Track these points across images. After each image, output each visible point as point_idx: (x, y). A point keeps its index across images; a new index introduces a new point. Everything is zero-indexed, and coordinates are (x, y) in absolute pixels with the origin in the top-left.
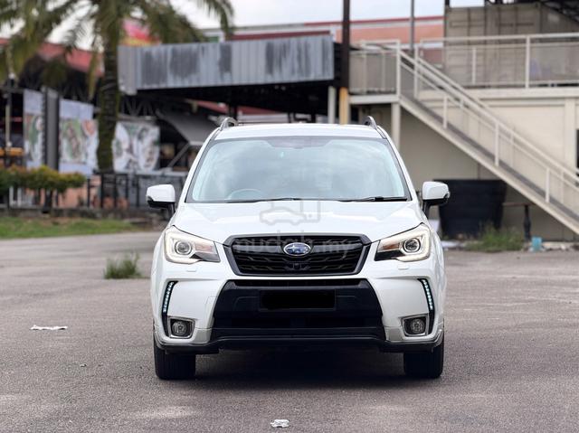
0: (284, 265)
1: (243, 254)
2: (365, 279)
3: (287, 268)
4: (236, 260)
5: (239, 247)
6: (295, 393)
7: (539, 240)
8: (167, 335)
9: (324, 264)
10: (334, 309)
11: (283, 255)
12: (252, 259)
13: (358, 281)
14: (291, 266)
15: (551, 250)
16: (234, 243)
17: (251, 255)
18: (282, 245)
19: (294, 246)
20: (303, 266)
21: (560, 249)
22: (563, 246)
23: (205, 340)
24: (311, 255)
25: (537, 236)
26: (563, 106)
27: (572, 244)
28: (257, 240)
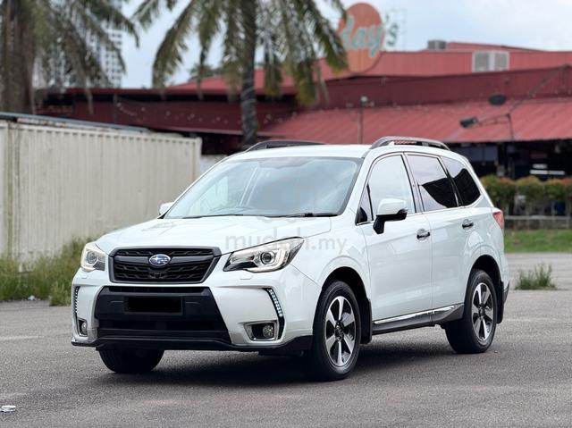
0: (149, 274)
1: (124, 264)
2: (207, 288)
3: (150, 277)
4: (114, 269)
5: (120, 258)
8: (79, 333)
9: (178, 273)
10: (181, 314)
11: (149, 265)
12: (125, 268)
13: (201, 289)
14: (152, 275)
16: (116, 255)
17: (126, 265)
18: (150, 256)
19: (156, 258)
20: (163, 275)
23: (93, 339)
24: (169, 266)
28: (133, 252)
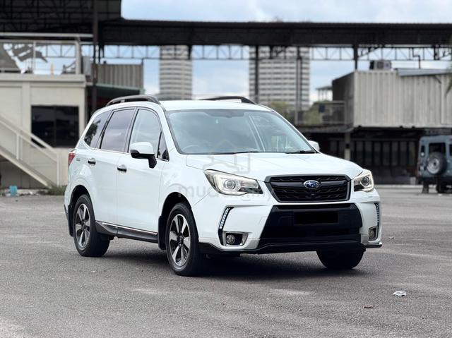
0: (305, 195)
1: (281, 188)
2: (354, 204)
3: (307, 197)
4: (276, 193)
6: (313, 279)
7: (16, 187)
8: (222, 244)
9: (329, 194)
10: (338, 223)
11: (303, 188)
12: (286, 192)
13: (349, 204)
14: (309, 196)
15: (22, 195)
16: (271, 181)
17: (285, 189)
18: (302, 182)
20: (317, 196)
21: (29, 194)
22: (31, 192)
23: (255, 247)
24: (320, 188)
25: (13, 185)
26: (21, 87)
27: (38, 190)
28: (286, 179)
